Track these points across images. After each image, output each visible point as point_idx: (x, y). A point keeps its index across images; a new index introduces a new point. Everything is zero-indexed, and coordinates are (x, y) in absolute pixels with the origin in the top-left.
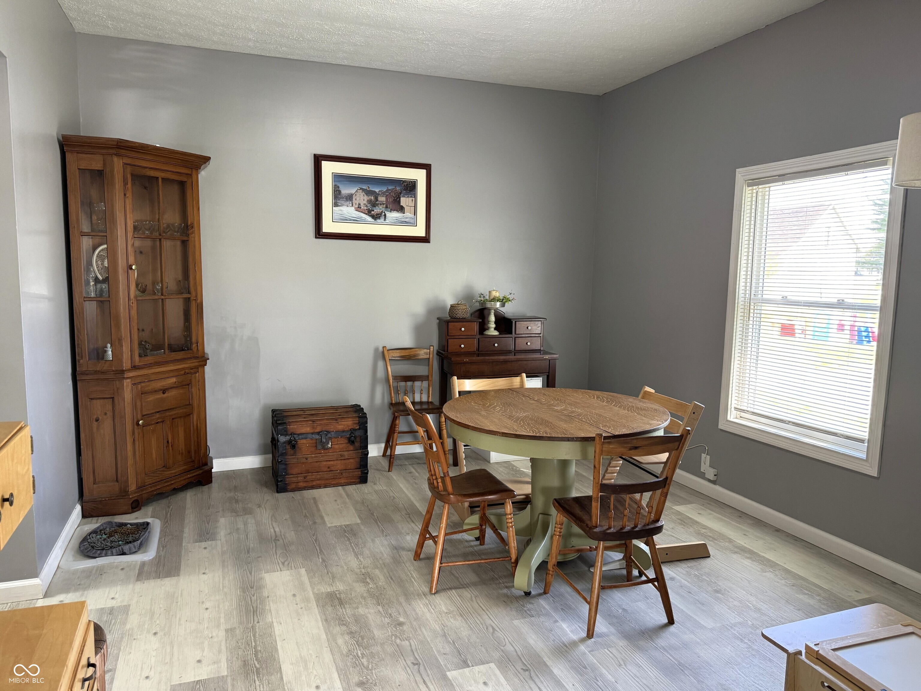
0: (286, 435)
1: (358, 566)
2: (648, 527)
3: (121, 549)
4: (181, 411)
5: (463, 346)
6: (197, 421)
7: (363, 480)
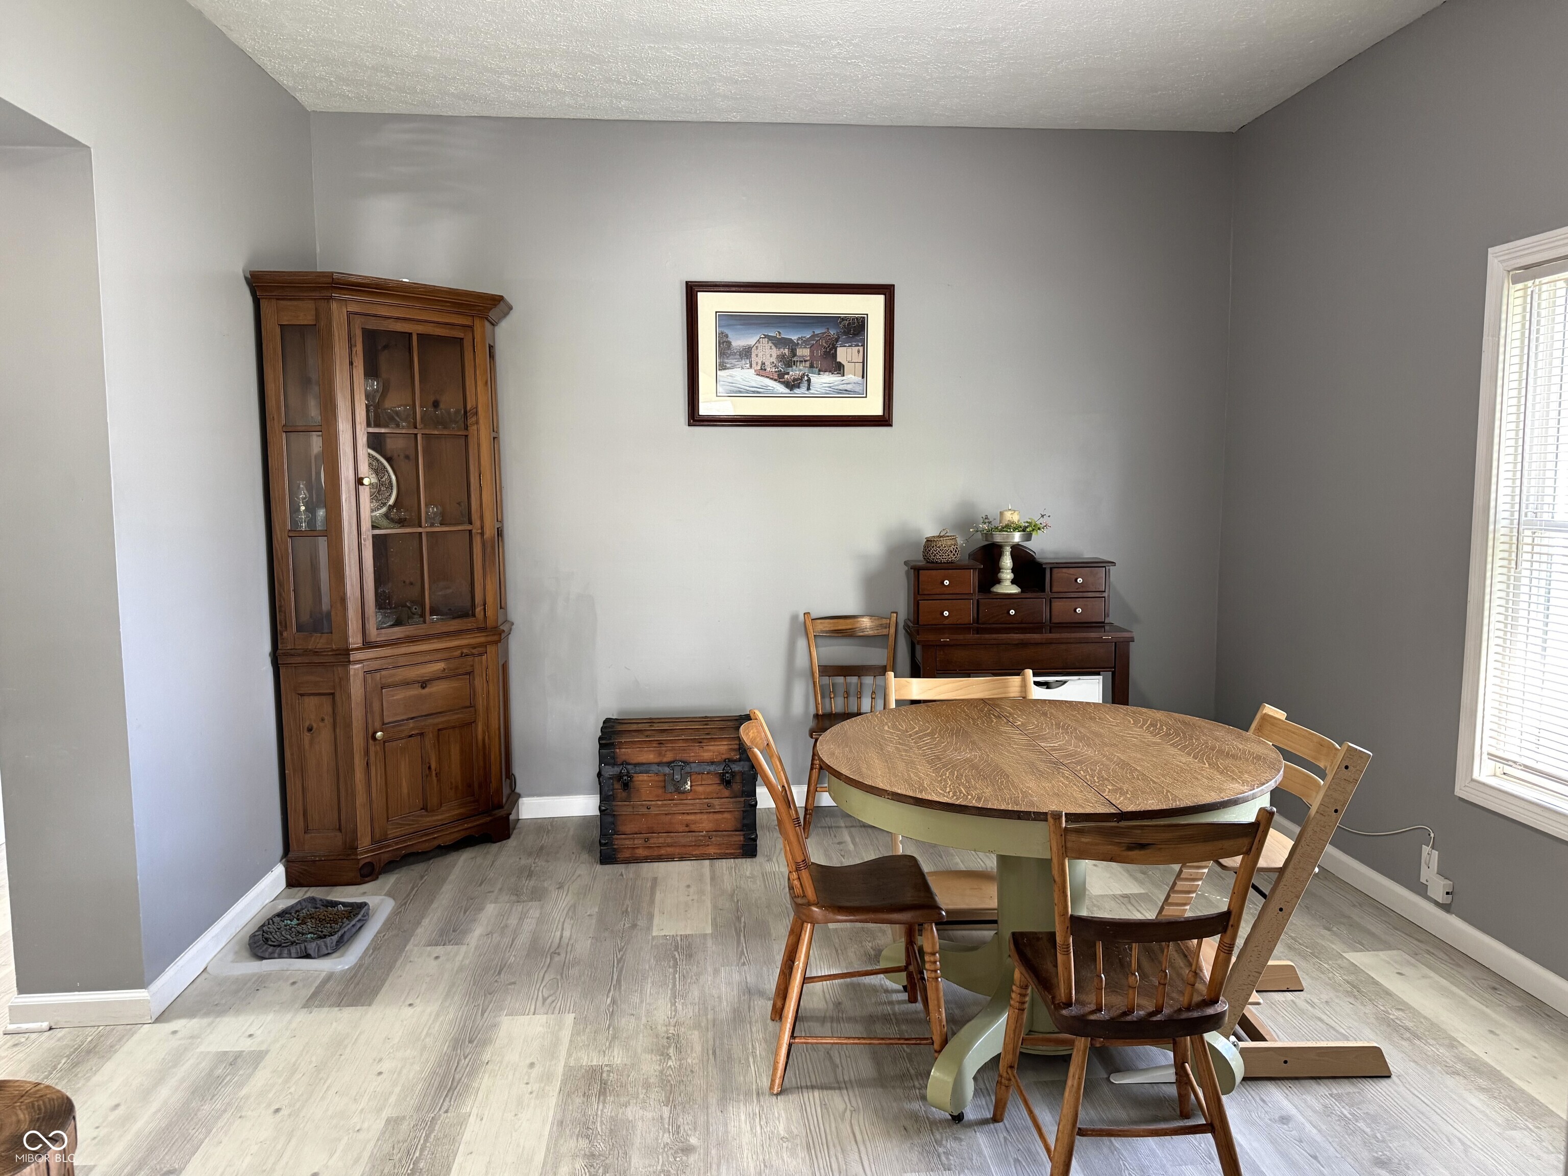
0: (614, 764)
1: (667, 1020)
2: (1185, 1015)
3: (303, 948)
4: (456, 717)
5: (946, 613)
6: (484, 732)
7: (749, 850)
